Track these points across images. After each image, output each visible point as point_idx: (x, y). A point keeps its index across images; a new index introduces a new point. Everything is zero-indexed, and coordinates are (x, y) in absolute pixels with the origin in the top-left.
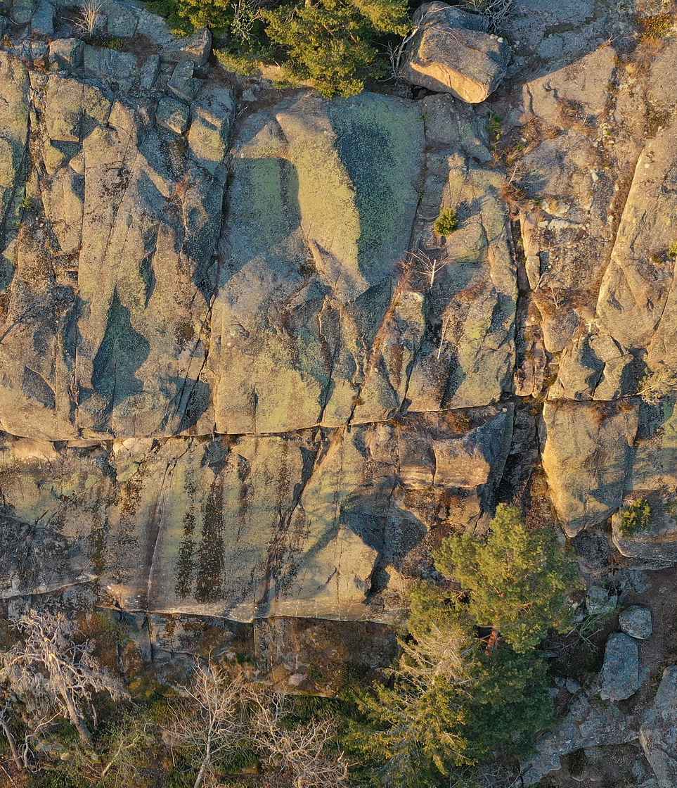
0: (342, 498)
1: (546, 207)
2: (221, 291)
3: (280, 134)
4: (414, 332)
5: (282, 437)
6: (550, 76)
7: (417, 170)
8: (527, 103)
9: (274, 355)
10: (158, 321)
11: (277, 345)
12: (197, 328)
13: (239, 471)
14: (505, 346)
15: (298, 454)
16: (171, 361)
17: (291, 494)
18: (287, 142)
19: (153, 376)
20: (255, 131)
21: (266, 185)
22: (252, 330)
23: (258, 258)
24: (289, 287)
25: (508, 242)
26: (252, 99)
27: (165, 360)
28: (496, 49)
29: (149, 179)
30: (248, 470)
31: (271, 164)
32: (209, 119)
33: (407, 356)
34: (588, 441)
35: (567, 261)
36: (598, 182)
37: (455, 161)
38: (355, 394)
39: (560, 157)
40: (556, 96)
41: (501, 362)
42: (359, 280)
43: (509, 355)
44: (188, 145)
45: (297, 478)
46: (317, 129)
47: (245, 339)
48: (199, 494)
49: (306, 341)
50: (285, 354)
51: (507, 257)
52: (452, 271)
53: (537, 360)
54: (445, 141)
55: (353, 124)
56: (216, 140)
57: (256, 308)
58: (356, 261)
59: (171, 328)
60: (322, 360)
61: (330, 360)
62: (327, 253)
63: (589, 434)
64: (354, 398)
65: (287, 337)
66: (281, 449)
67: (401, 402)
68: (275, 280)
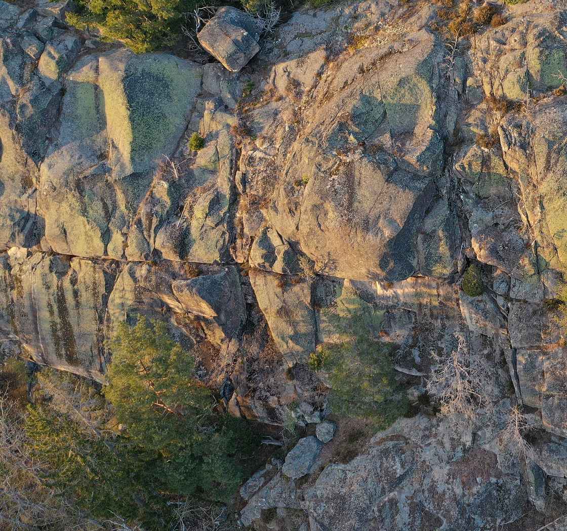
0: (126, 308)
1: (258, 143)
2: (46, 159)
3: (97, 70)
4: (163, 207)
5: (92, 261)
6: (288, 63)
7: (189, 107)
8: (272, 78)
9: (70, 205)
10: (9, 172)
11: (72, 198)
12: (34, 180)
13: (71, 279)
14: (220, 226)
15: (102, 274)
16: (16, 198)
17: (100, 300)
18: (99, 74)
19: (6, 206)
20: (83, 65)
21: (85, 99)
22: (58, 187)
23: (74, 143)
24: (86, 164)
25: (232, 160)
26: (92, 46)
27: (13, 197)
28: (239, 38)
29: (6, 83)
30: (76, 280)
31: (88, 87)
32: (53, 52)
33: (155, 221)
34: (277, 300)
35: (260, 178)
36: (289, 132)
37: (210, 105)
38: (123, 239)
39: (276, 114)
40: (288, 76)
41: (219, 237)
42: (129, 167)
43: (224, 233)
44: (37, 67)
45: (102, 290)
46: (116, 69)
47: (53, 192)
48: (51, 291)
49: (91, 200)
50: (77, 205)
51: (228, 170)
52: (196, 173)
53: (244, 240)
54: (212, 93)
55: (143, 70)
56: (53, 66)
57: (62, 173)
58: (129, 155)
59: (18, 178)
60: (103, 214)
61: (108, 215)
62: (116, 148)
63: (277, 295)
64: (123, 242)
65: (78, 195)
66: (92, 269)
67: (152, 250)
68: (79, 158)
